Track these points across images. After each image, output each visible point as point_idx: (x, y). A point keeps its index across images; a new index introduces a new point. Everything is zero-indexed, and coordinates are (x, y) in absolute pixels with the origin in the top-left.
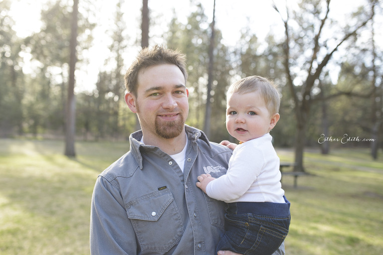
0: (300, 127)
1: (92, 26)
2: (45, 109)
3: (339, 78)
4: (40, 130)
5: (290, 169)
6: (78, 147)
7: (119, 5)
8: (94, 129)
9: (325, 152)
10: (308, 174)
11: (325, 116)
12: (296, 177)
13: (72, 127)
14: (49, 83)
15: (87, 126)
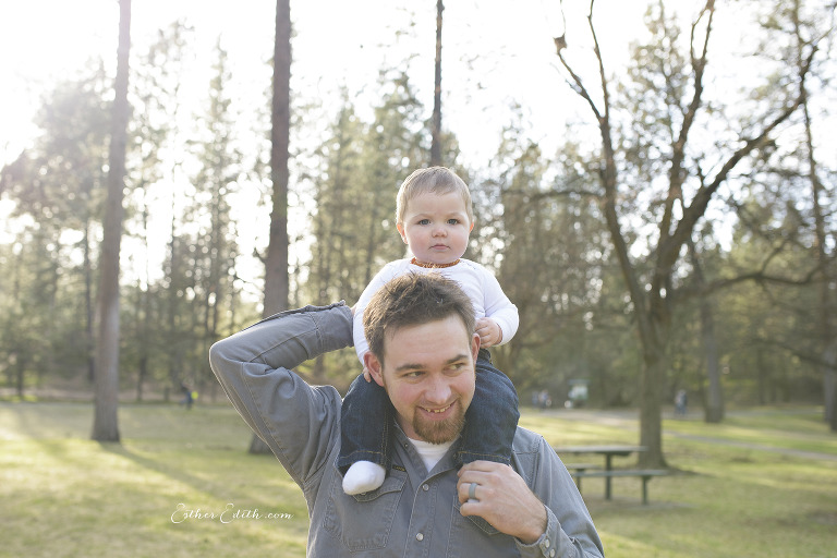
0: (650, 359)
1: (159, 135)
2: (43, 328)
3: (736, 239)
4: (30, 379)
5: (633, 459)
6: (125, 417)
7: (217, 84)
8: (159, 373)
9: (714, 417)
10: (674, 472)
11: (707, 329)
12: (646, 479)
13: (112, 370)
14: (55, 265)
15: (143, 367)
